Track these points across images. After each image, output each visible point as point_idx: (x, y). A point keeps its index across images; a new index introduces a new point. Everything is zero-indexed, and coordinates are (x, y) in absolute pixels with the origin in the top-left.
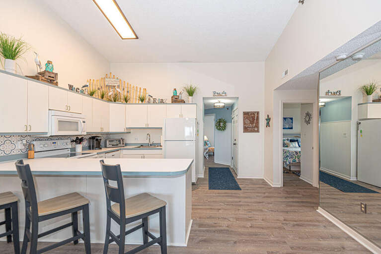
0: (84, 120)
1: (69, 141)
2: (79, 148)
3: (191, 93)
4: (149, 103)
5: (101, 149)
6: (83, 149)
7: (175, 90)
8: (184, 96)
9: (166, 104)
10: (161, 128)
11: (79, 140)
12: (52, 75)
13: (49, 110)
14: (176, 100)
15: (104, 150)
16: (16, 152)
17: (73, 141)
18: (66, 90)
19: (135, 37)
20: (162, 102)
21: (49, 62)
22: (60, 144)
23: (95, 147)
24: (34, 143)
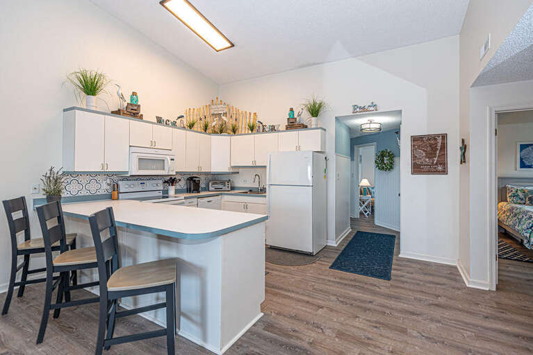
0: (172, 157)
1: (161, 182)
2: (172, 190)
3: (315, 111)
4: (258, 132)
5: (199, 192)
6: (177, 191)
7: (292, 110)
8: (306, 117)
9: (279, 131)
10: (265, 167)
11: (172, 181)
12: (135, 108)
13: (130, 146)
14: (293, 125)
15: (202, 194)
16: (101, 192)
17: (165, 182)
18: (152, 123)
19: (229, 45)
20: (273, 129)
21: (134, 94)
22: (149, 185)
23: (192, 189)
24: (120, 183)
